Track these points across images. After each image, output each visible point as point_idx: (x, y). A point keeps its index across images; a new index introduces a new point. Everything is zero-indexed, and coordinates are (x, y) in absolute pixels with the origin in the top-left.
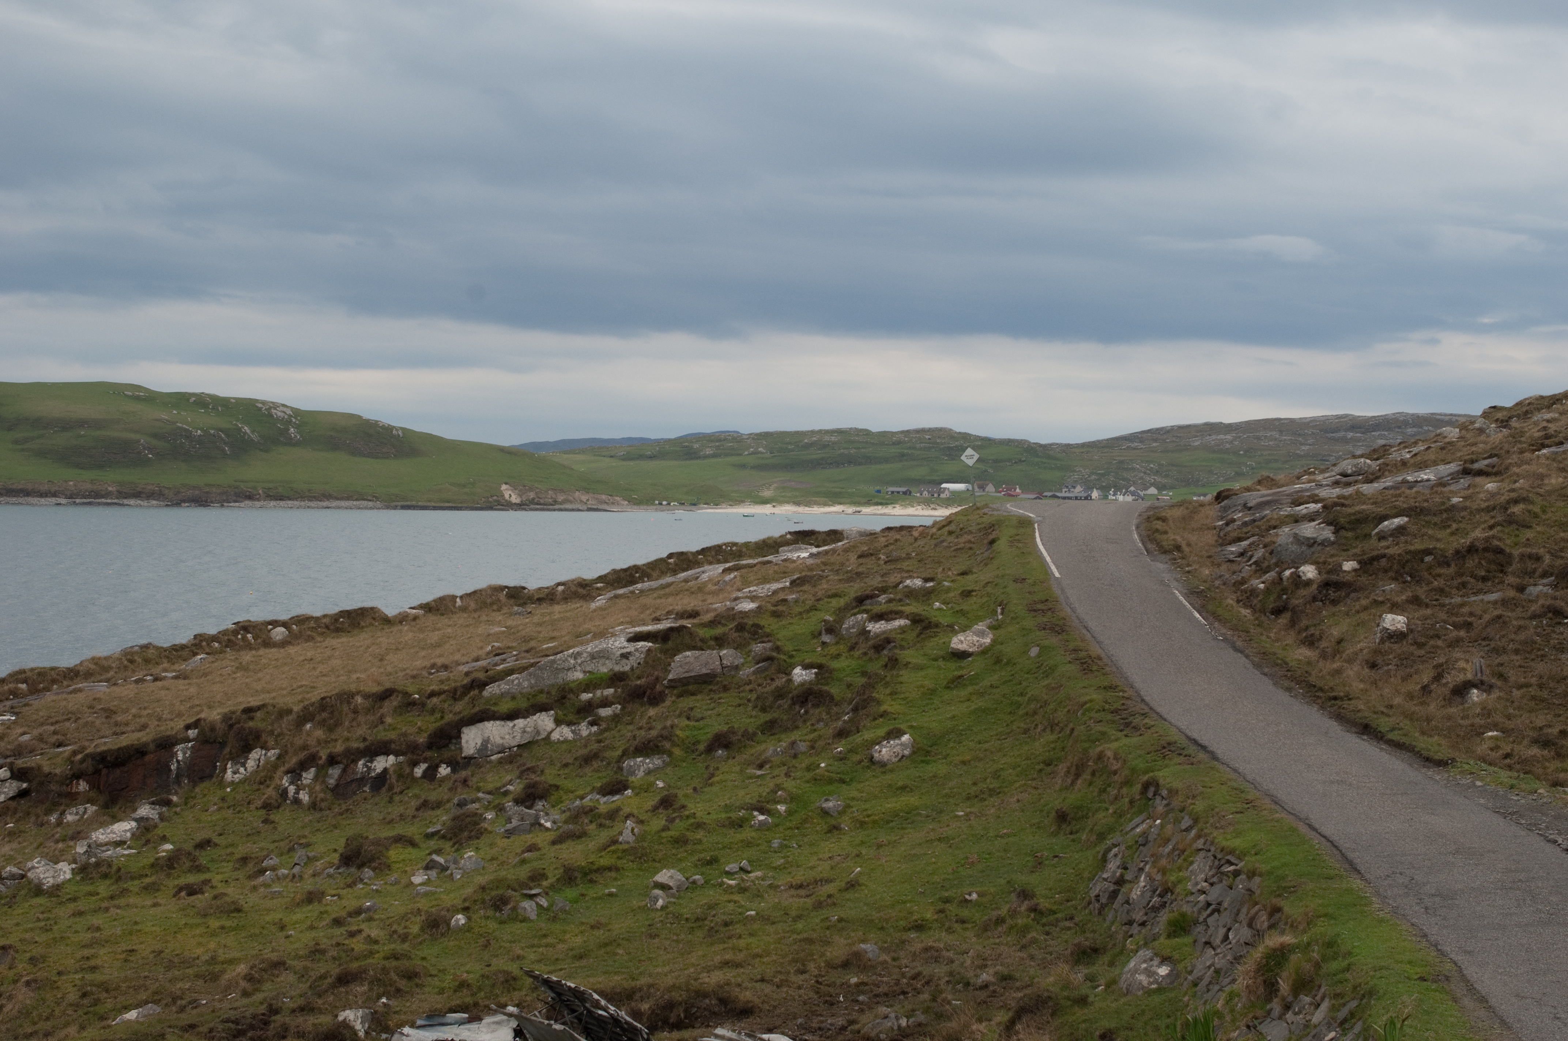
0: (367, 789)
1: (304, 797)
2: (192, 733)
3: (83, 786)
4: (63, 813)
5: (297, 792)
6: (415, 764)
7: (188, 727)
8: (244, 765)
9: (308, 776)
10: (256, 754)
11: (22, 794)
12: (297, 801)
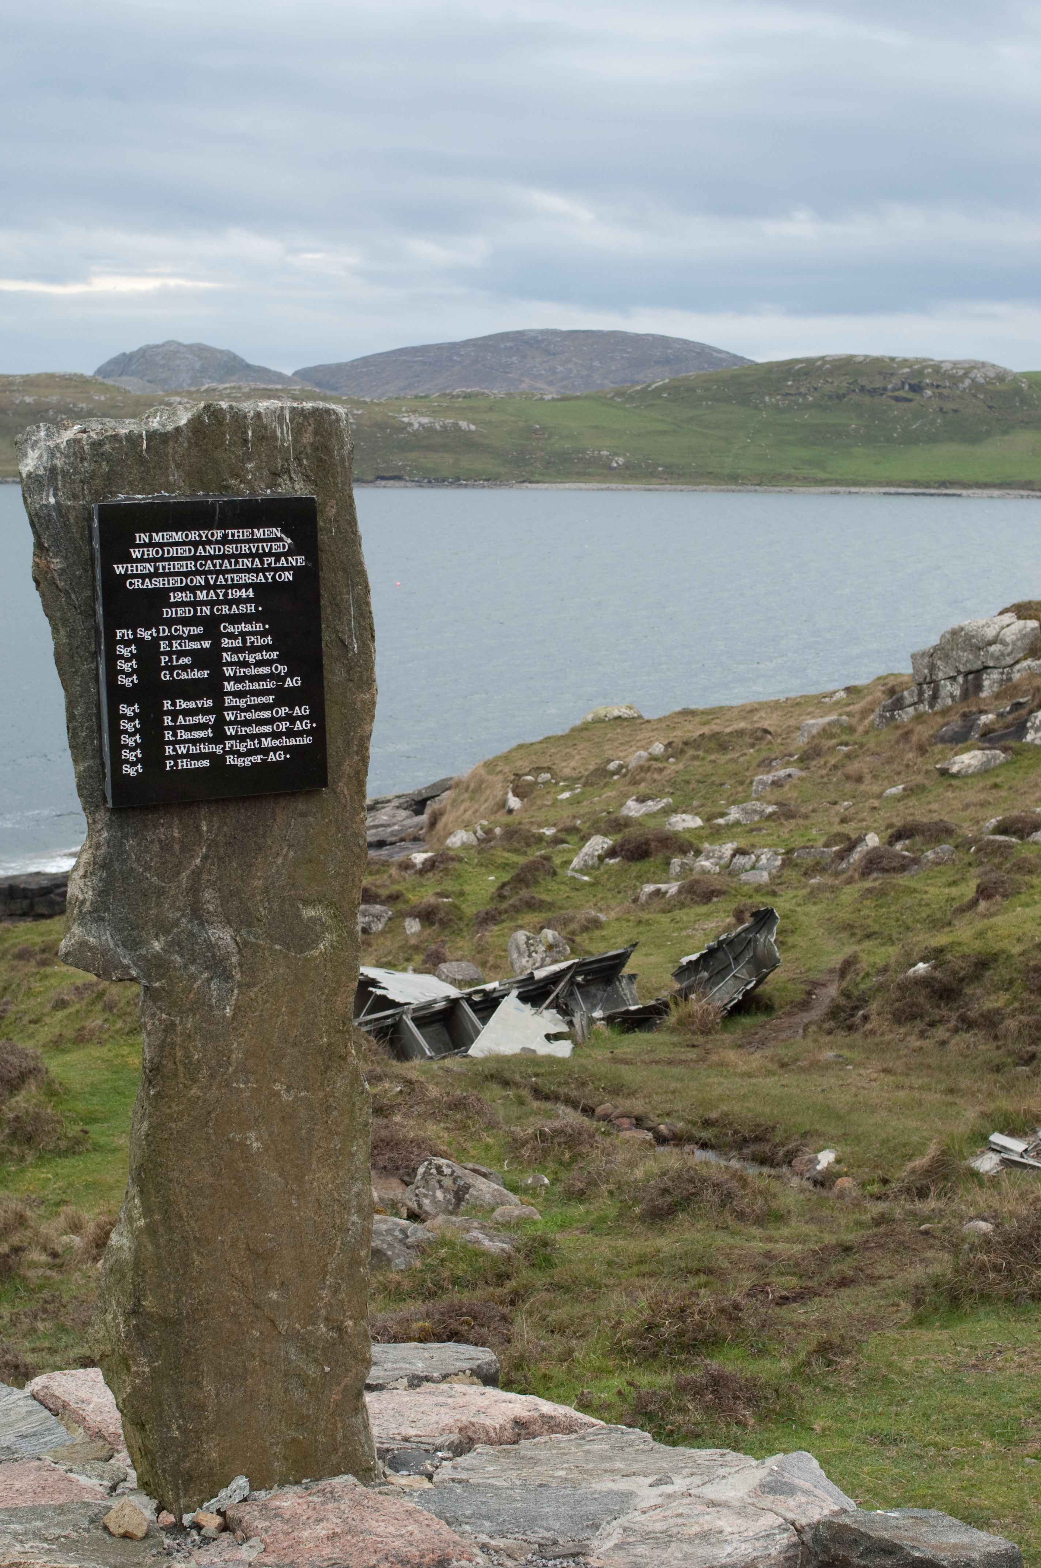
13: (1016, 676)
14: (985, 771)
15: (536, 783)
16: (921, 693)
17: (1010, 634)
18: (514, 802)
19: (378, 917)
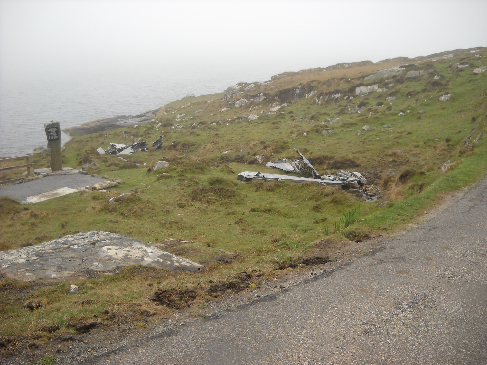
0: (334, 102)
1: (320, 103)
2: (300, 86)
3: (277, 98)
4: (272, 104)
5: (318, 102)
6: (345, 96)
7: (299, 85)
8: (310, 95)
9: (321, 98)
10: (312, 92)
11: (265, 99)
12: (318, 104)
13: (238, 95)
14: (227, 111)
15: (169, 110)
16: (225, 97)
17: (237, 88)
18: (166, 113)
19: (127, 136)
